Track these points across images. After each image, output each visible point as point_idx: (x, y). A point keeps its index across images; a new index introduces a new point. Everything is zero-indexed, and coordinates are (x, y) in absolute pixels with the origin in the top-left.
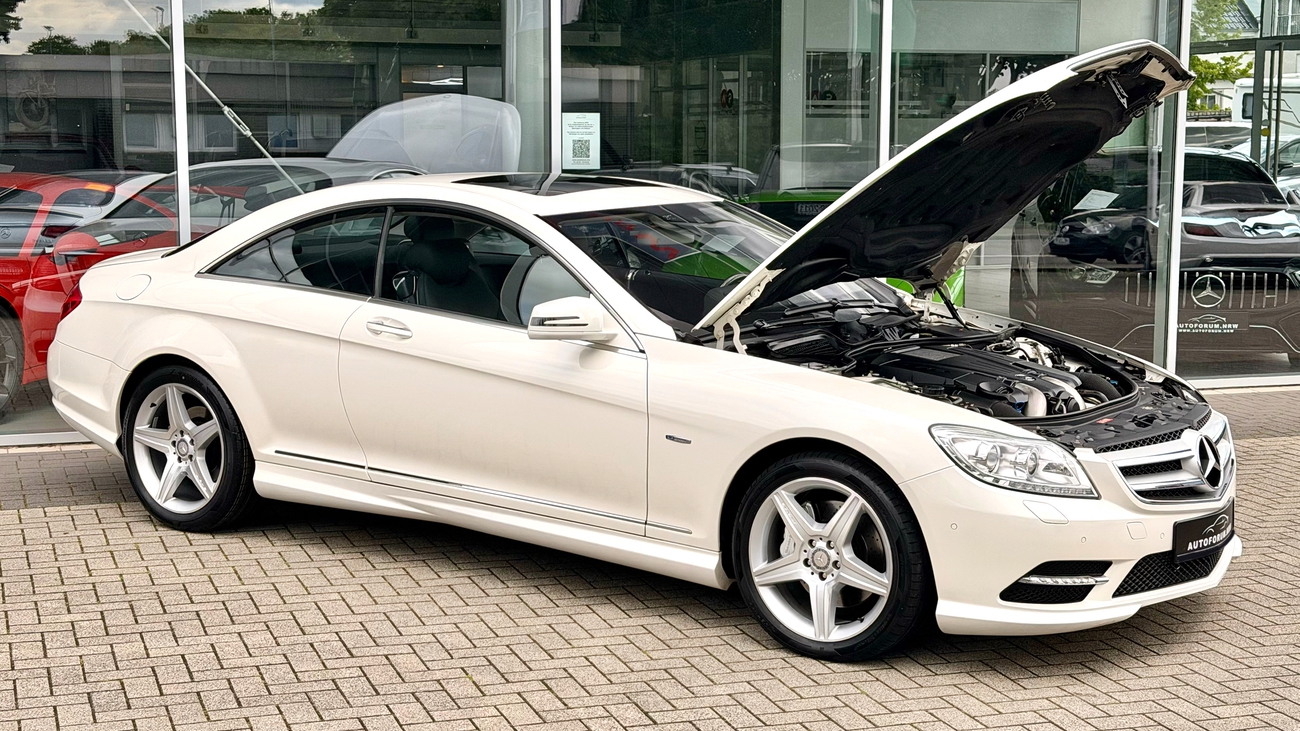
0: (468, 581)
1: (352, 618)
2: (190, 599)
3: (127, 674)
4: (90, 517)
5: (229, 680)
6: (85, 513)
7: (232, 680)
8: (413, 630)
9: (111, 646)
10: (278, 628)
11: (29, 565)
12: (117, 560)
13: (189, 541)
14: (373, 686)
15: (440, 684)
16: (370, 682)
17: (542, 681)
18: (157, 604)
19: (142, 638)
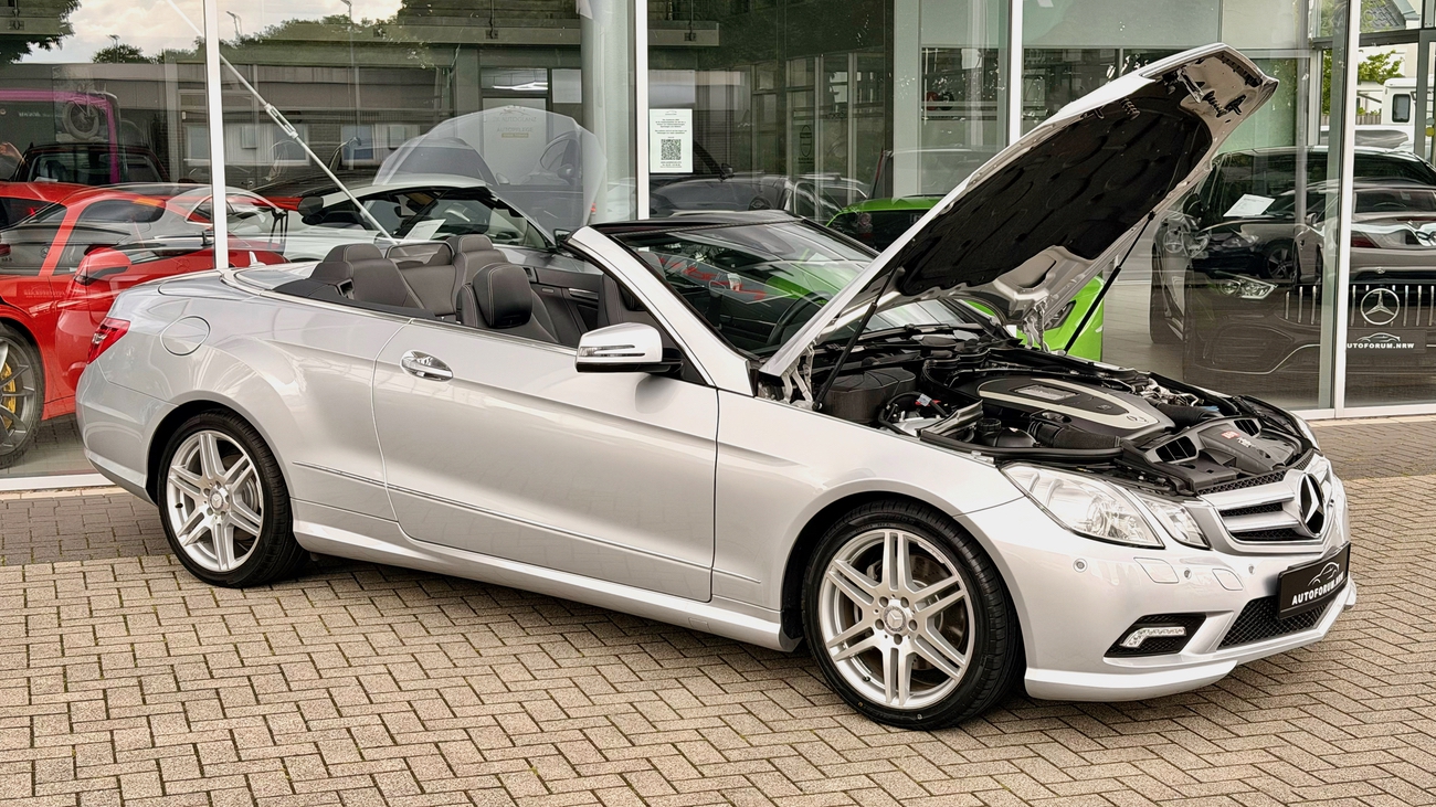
0: (537, 648)
1: (399, 696)
2: (210, 673)
3: (126, 768)
4: (105, 573)
5: (246, 776)
6: (99, 568)
7: (250, 776)
8: (470, 711)
9: (111, 732)
10: (311, 710)
11: (27, 633)
12: (130, 626)
13: (216, 602)
14: (418, 782)
15: (499, 779)
16: (414, 776)
17: (620, 774)
18: (171, 680)
19: (149, 723)
